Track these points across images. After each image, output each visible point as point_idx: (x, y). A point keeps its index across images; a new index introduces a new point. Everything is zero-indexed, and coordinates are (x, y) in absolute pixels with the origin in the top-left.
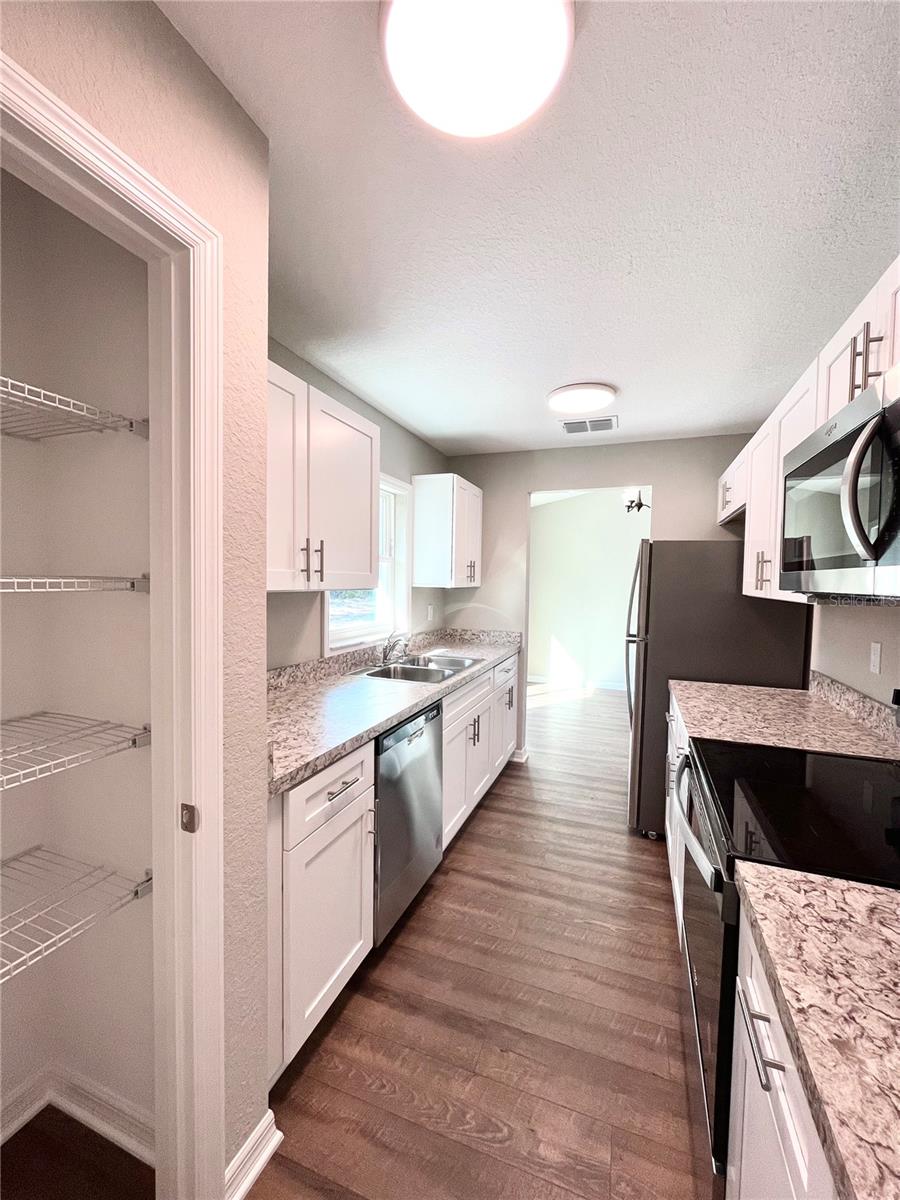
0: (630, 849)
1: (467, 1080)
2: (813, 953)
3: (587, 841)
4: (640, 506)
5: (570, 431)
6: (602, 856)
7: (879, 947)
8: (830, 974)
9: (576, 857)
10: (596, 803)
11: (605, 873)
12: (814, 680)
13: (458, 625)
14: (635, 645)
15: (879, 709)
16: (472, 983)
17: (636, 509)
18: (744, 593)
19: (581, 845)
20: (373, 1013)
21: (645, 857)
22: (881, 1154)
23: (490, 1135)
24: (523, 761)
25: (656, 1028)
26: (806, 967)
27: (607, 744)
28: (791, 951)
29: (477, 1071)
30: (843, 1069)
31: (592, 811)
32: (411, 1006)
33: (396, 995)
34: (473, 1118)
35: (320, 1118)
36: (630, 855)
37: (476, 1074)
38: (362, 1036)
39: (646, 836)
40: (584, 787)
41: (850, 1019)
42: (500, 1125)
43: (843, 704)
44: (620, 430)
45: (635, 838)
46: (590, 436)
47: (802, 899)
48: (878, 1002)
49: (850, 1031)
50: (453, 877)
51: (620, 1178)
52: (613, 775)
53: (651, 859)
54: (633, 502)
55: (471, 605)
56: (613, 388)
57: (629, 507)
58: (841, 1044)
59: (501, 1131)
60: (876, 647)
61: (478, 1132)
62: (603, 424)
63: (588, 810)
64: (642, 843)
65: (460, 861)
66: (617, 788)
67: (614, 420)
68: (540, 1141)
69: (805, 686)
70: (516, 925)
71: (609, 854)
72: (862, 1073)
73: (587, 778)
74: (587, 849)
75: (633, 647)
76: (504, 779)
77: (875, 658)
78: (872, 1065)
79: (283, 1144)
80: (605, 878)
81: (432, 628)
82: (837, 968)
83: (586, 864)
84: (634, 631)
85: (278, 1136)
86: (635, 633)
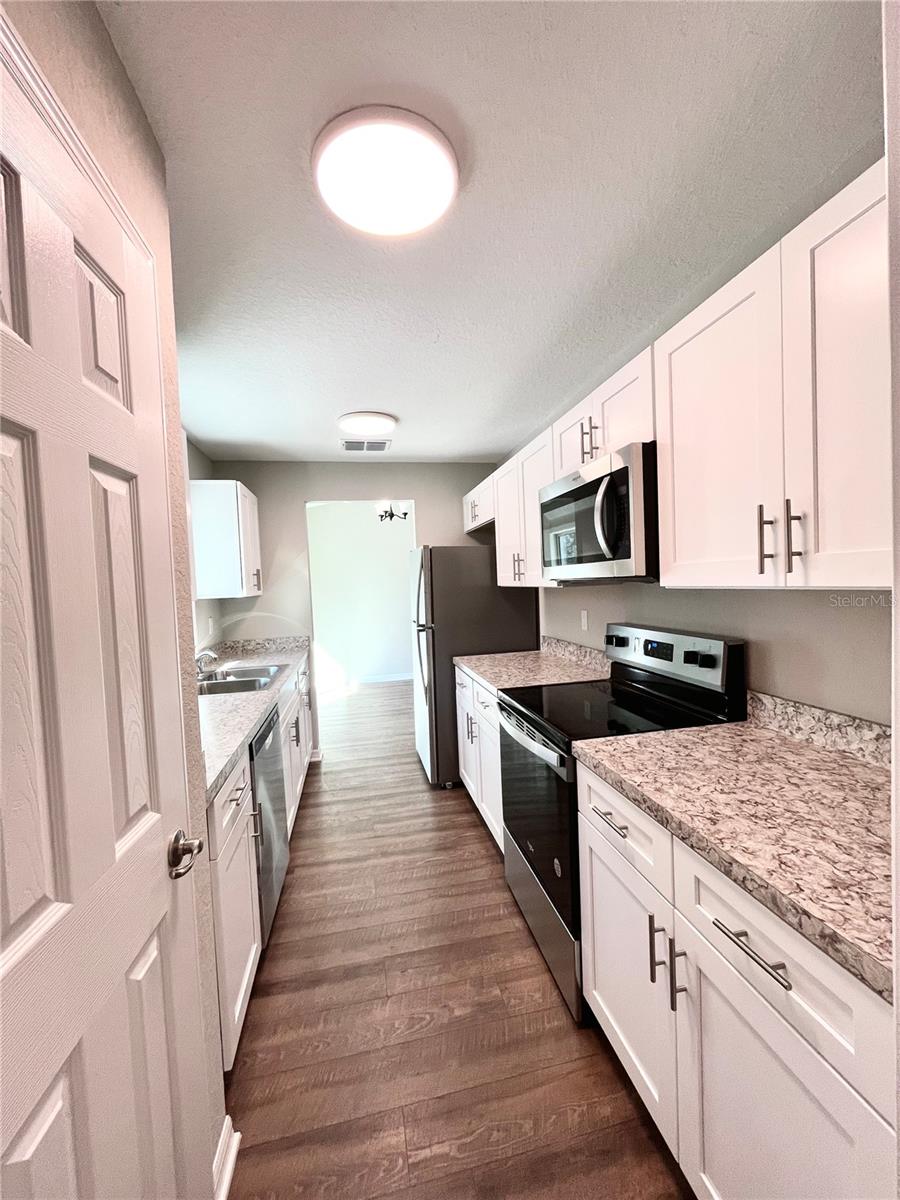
0: (435, 801)
1: (384, 1004)
2: (629, 765)
3: (402, 805)
4: (392, 515)
5: (348, 448)
6: (420, 812)
7: (650, 755)
8: (640, 770)
9: (398, 820)
10: (396, 775)
11: (425, 824)
12: (545, 642)
13: (240, 636)
14: (424, 633)
15: (590, 652)
16: (354, 942)
17: (388, 518)
18: (499, 584)
19: (399, 810)
20: (279, 1003)
21: (449, 803)
22: (688, 813)
23: (417, 1027)
24: (319, 759)
25: (497, 906)
26: (630, 771)
27: (387, 728)
28: (621, 768)
29: (389, 994)
30: (664, 796)
31: (398, 783)
32: (313, 982)
33: (291, 981)
34: (400, 1025)
35: (270, 1101)
36: (437, 805)
37: (388, 997)
38: (276, 1025)
39: (444, 788)
40: (383, 766)
41: (656, 781)
42: (421, 1016)
43: (567, 655)
44: (393, 451)
45: (438, 792)
46: (365, 455)
47: (611, 748)
48: (661, 772)
49: (658, 785)
50: (299, 872)
51: (509, 998)
52: (402, 750)
53: (453, 802)
54: (386, 512)
55: (253, 614)
56: (396, 419)
57: (382, 516)
58: (658, 790)
59: (424, 1019)
60: (584, 614)
61: (408, 1029)
62: (378, 446)
63: (394, 782)
64: (443, 793)
65: (300, 858)
66: (408, 760)
67: (388, 443)
68: (453, 1009)
69: (538, 648)
70: (373, 886)
71: (423, 809)
72: (669, 795)
73: (383, 758)
74: (403, 811)
75: (423, 635)
76: (309, 779)
77: (584, 621)
78: (671, 791)
79: (242, 1141)
80: (427, 827)
81: (212, 643)
82: (641, 767)
83: (408, 822)
84: (423, 621)
85: (237, 1136)
86: (424, 623)
